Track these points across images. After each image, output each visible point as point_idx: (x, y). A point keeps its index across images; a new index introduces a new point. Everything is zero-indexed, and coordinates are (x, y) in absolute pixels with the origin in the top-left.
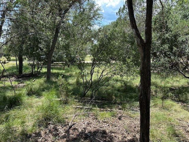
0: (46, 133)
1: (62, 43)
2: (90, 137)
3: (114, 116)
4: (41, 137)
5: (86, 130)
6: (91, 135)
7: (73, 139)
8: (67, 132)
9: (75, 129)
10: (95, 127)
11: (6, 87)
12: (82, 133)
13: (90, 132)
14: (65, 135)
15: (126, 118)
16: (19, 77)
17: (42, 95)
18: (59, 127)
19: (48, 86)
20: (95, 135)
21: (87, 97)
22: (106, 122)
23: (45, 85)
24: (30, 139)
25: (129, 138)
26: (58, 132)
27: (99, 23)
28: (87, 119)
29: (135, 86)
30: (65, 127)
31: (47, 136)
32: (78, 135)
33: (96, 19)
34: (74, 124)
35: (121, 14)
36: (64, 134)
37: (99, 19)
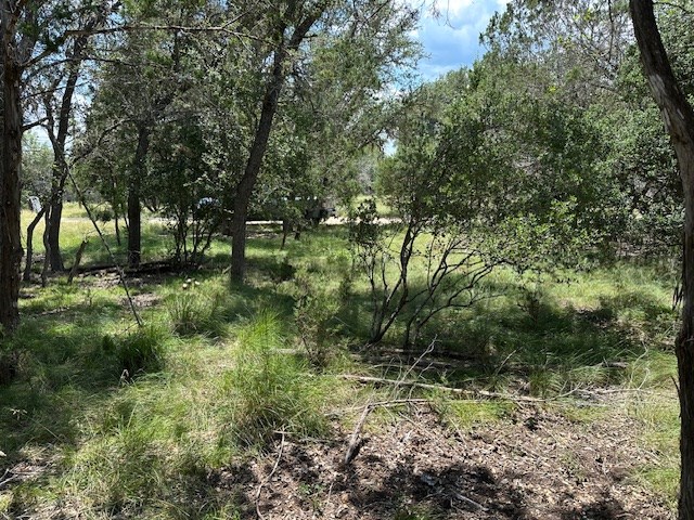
0: (268, 469)
1: (284, 151)
2: (435, 491)
3: (506, 415)
4: (256, 482)
5: (416, 464)
6: (437, 484)
7: (372, 496)
8: (347, 467)
9: (372, 459)
10: (445, 456)
11: (96, 305)
12: (401, 473)
13: (430, 472)
14: (340, 479)
15: (555, 425)
16: (133, 273)
17: (225, 336)
18: (314, 451)
19: (240, 303)
20: (452, 483)
21: (387, 344)
22: (480, 438)
23: (232, 300)
24: (218, 489)
25: (586, 498)
26: (311, 469)
27: (409, 76)
28: (409, 424)
29: (563, 306)
30: (334, 452)
31: (275, 479)
32: (389, 482)
33: (396, 62)
34: (364, 442)
35: (495, 40)
36: (336, 474)
37: (407, 60)
